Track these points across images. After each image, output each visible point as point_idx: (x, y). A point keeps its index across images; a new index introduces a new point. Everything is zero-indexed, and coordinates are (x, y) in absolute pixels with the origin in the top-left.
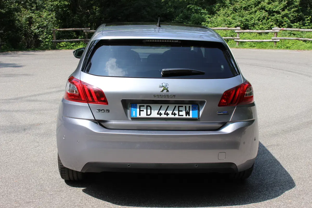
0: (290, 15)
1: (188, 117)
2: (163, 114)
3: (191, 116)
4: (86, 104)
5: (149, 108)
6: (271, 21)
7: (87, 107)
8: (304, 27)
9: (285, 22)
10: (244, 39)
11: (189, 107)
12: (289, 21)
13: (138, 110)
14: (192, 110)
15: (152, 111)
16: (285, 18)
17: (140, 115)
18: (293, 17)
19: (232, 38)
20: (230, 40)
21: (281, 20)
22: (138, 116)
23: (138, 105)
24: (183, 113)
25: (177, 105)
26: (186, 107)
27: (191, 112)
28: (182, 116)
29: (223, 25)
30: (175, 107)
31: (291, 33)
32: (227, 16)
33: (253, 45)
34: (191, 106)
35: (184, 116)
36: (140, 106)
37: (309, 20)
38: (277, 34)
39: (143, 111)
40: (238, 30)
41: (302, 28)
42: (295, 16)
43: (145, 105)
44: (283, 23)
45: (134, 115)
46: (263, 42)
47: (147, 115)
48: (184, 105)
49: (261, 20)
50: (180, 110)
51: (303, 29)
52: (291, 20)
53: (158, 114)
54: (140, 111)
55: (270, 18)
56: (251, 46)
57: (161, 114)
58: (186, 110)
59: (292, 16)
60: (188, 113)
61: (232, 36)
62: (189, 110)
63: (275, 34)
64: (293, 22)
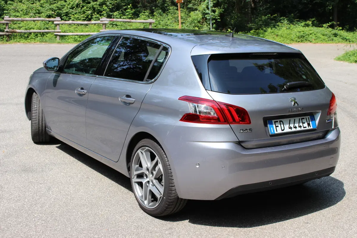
0: (108, 3)
1: (310, 128)
2: (293, 128)
3: (312, 128)
4: (227, 126)
5: (281, 123)
6: (87, 9)
7: (230, 128)
8: (125, 17)
9: (104, 10)
10: (64, 32)
11: (309, 118)
12: (108, 10)
13: (274, 126)
14: (311, 121)
15: (284, 125)
16: (104, 6)
17: (277, 131)
18: (111, 5)
19: (47, 31)
20: (46, 34)
21: (98, 8)
22: (276, 132)
23: (273, 121)
24: (306, 125)
25: (300, 118)
26: (306, 118)
27: (311, 122)
28: (306, 127)
29: (31, 14)
30: (299, 119)
31: (113, 24)
32: (32, 2)
33: (78, 40)
34: (309, 117)
35: (307, 128)
36: (275, 122)
37: (130, 9)
38: (105, 26)
39: (278, 126)
40: (58, 21)
41: (122, 17)
42: (114, 4)
43: (278, 120)
44: (102, 12)
45: (272, 132)
46: (89, 35)
47: (282, 130)
48: (305, 117)
49: (75, 8)
50: (303, 122)
51: (123, 19)
52: (109, 9)
53: (289, 128)
54: (276, 127)
55: (85, 6)
56: (75, 41)
57: (291, 128)
58: (307, 122)
59: (110, 3)
60: (309, 125)
61: (47, 28)
62: (309, 122)
63: (104, 26)
64: (112, 10)
